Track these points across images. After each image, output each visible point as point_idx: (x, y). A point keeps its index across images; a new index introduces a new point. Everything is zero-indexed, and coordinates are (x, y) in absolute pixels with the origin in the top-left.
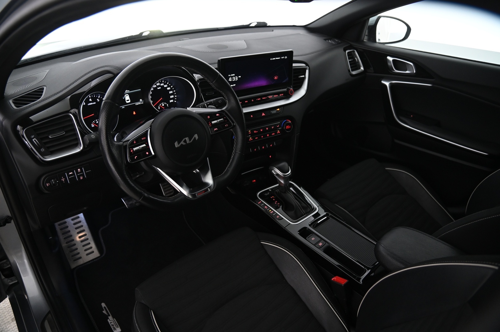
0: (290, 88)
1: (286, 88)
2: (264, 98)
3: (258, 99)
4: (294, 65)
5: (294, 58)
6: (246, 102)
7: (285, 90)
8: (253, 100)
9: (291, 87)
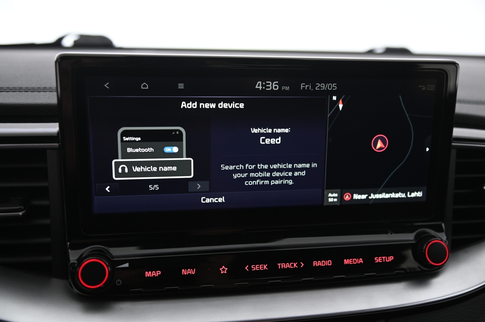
0: (432, 232)
1: (411, 232)
2: (288, 266)
3: (255, 268)
4: (458, 132)
5: (460, 109)
6: (184, 272)
7: (410, 237)
8: (224, 270)
9: (439, 230)
